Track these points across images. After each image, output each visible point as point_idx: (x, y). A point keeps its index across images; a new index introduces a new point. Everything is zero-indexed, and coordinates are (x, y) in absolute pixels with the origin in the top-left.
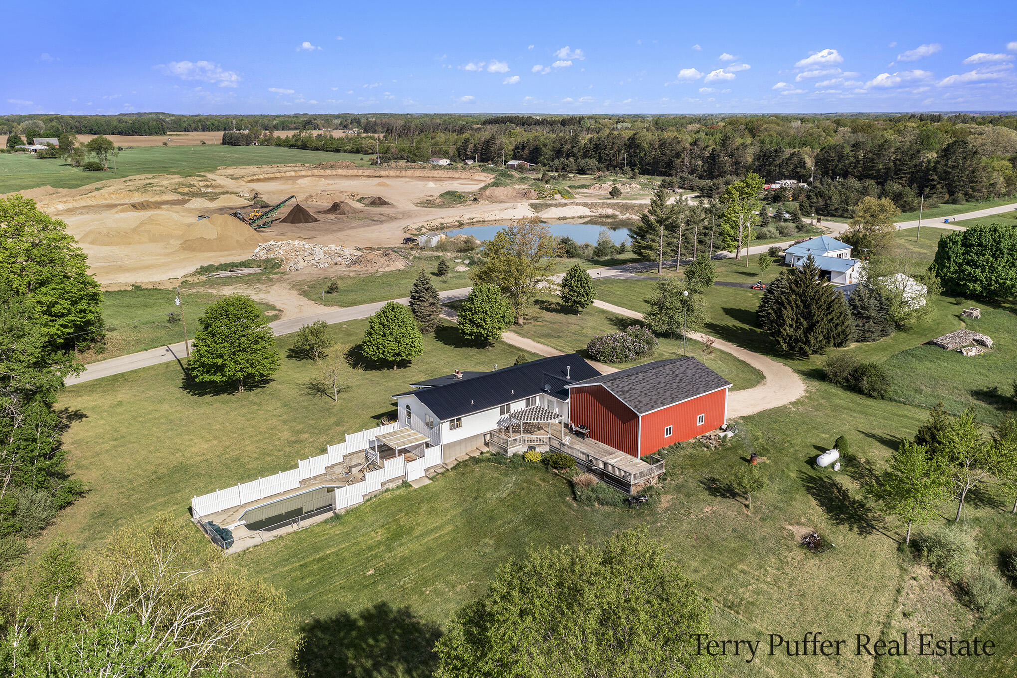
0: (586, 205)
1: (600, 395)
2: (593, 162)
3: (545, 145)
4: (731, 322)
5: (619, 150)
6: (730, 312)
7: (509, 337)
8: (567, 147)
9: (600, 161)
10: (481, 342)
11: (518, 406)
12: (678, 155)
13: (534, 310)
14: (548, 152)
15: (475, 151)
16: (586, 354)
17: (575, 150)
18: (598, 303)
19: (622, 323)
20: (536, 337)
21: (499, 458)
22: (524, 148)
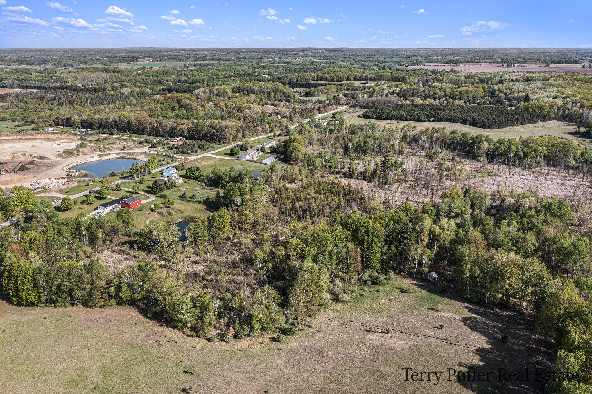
0: (116, 154)
1: (125, 203)
2: (115, 130)
3: (95, 122)
4: (148, 189)
5: (124, 125)
6: (147, 187)
7: (109, 197)
8: (104, 123)
9: (118, 130)
10: (104, 198)
11: (114, 205)
12: (145, 128)
13: (111, 192)
14: (96, 125)
15: (63, 122)
16: (122, 198)
17: (107, 124)
18: (123, 188)
19: (128, 192)
20: (113, 196)
21: (113, 212)
22: (85, 122)
